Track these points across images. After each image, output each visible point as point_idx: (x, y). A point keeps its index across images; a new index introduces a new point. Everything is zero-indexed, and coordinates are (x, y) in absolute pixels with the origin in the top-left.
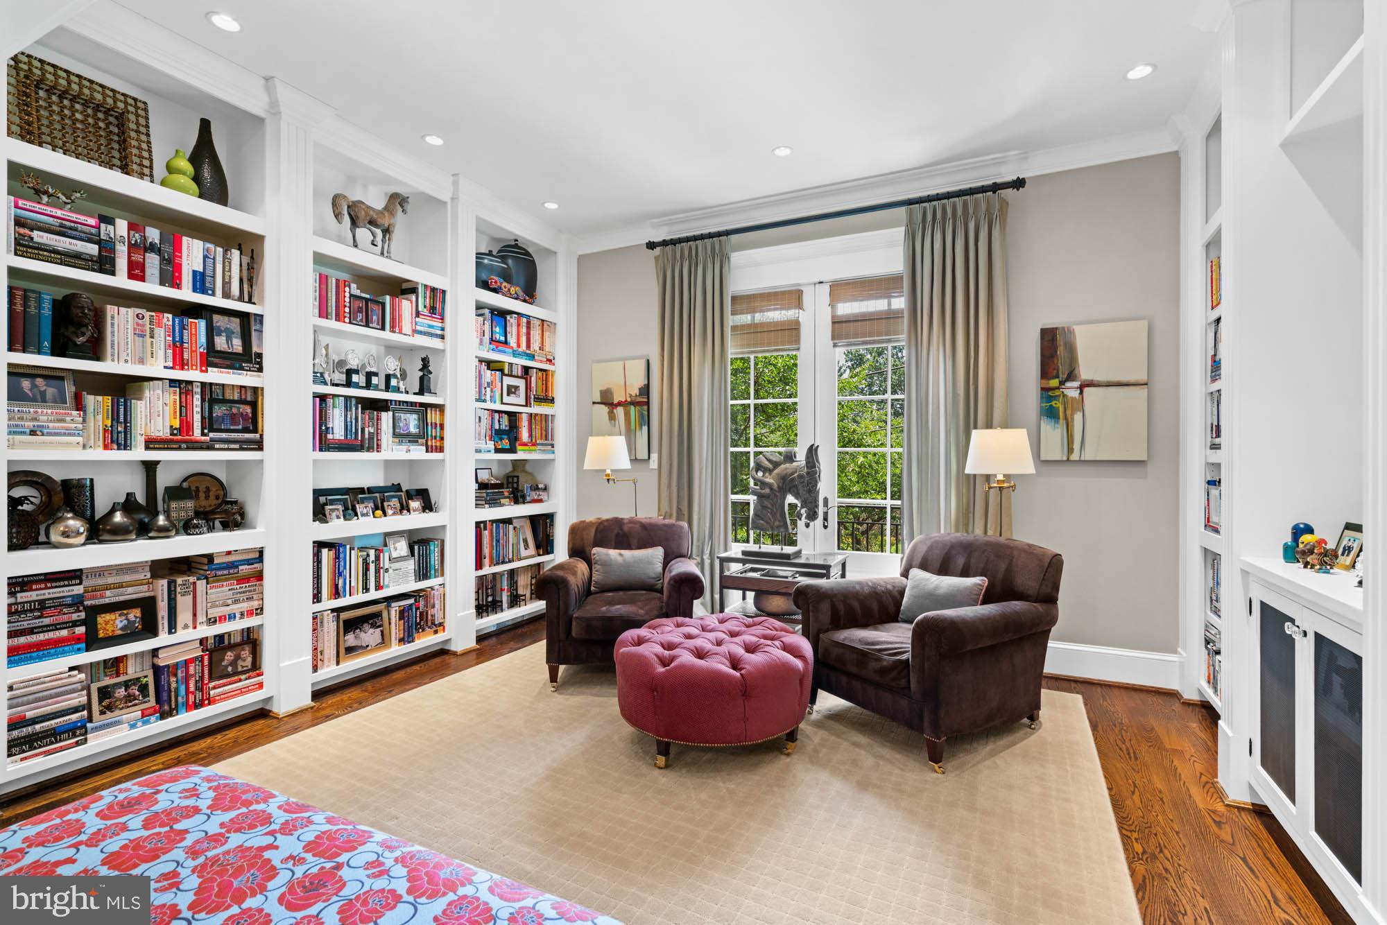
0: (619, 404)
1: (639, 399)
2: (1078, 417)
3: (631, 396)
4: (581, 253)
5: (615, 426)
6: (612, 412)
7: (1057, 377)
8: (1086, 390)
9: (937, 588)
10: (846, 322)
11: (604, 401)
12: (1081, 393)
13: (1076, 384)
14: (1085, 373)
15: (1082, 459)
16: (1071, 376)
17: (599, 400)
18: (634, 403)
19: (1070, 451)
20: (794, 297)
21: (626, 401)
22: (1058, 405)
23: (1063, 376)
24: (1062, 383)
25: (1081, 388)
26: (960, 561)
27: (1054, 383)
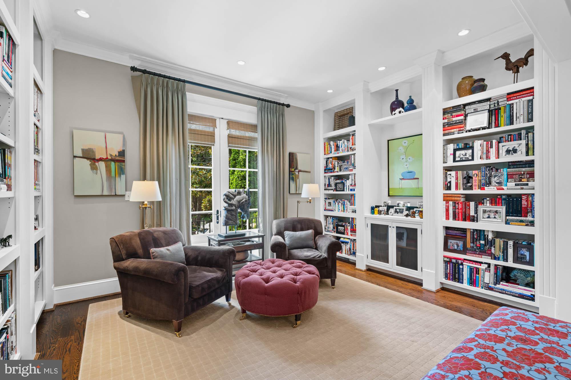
0: (101, 159)
1: (118, 158)
2: (298, 180)
3: (111, 155)
4: (56, 48)
5: (96, 174)
6: (94, 164)
7: (294, 168)
8: (300, 172)
9: (301, 236)
10: (234, 138)
11: (85, 156)
12: (299, 173)
13: (297, 171)
14: (300, 168)
15: (297, 192)
16: (296, 168)
17: (81, 155)
18: (115, 161)
19: (296, 190)
20: (212, 121)
21: (107, 158)
22: (294, 176)
23: (295, 168)
24: (295, 170)
25: (299, 172)
26: (299, 226)
27: (293, 170)
